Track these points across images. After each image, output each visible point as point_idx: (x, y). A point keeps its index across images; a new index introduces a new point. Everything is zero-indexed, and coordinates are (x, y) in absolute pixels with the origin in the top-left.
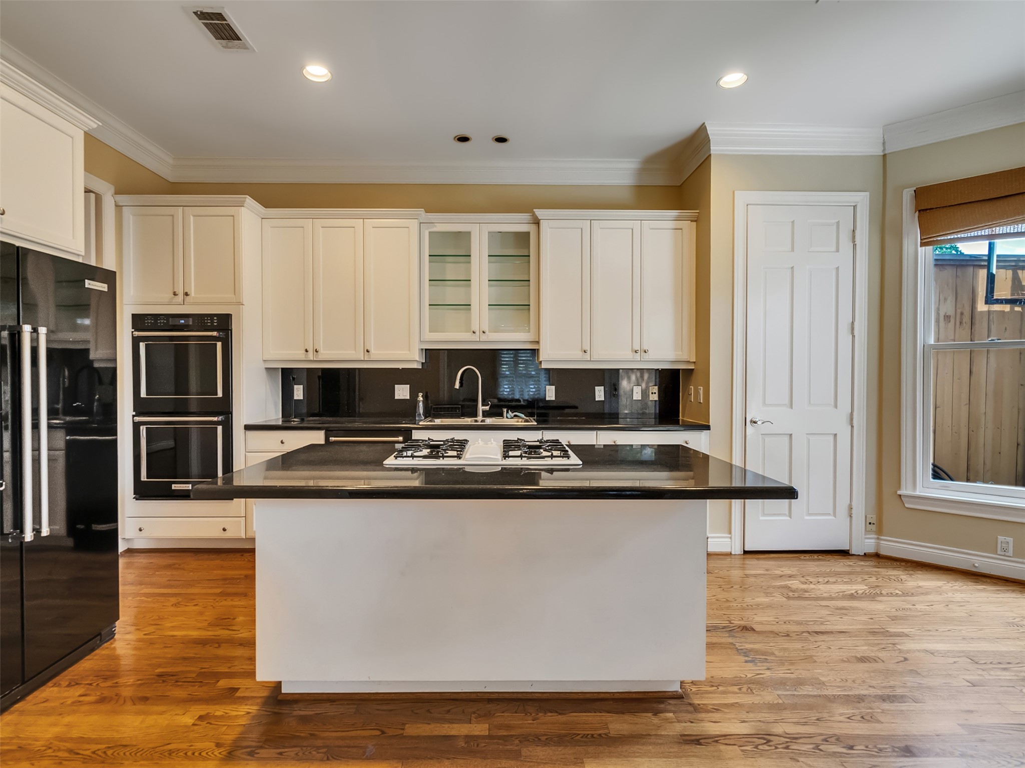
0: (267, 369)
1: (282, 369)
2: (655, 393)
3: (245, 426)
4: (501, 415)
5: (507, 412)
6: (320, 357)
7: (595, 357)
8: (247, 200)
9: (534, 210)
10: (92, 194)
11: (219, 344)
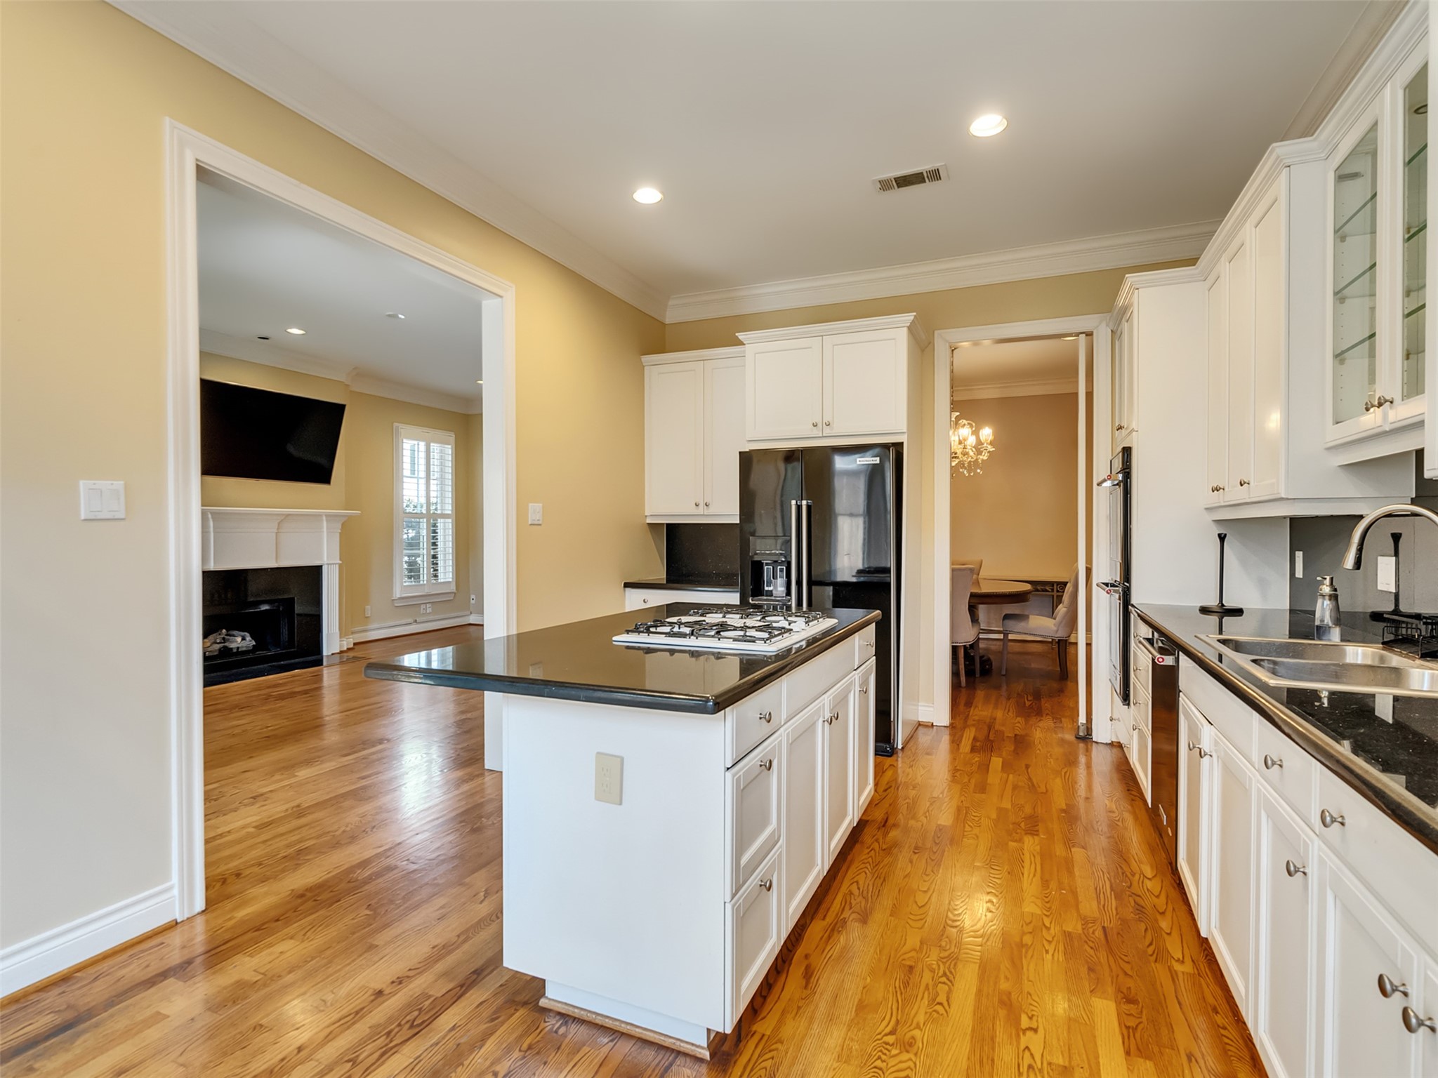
0: (1215, 522)
10: (1081, 335)
11: (1121, 491)
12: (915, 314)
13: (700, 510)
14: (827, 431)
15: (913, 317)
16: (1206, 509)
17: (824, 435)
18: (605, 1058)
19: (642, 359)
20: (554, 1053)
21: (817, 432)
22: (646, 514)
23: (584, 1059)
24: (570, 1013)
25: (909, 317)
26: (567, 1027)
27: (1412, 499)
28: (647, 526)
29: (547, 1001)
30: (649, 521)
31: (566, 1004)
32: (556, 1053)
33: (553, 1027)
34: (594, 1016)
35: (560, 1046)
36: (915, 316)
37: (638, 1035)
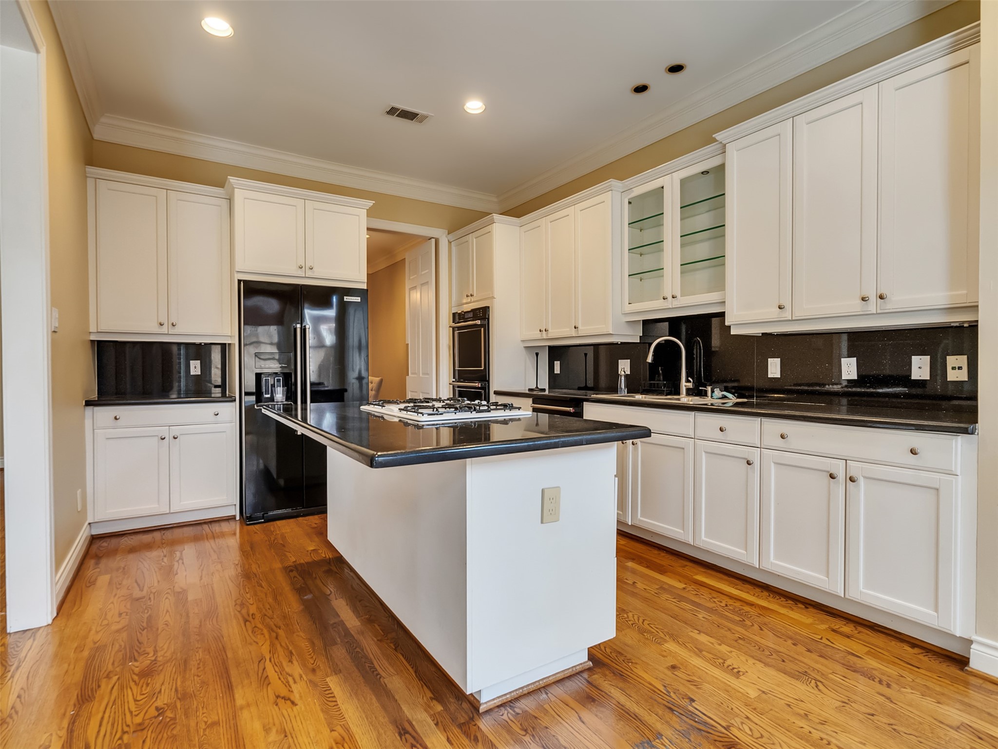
0: (526, 347)
1: (550, 347)
2: (954, 368)
3: (495, 391)
4: (703, 394)
5: (713, 392)
6: (549, 336)
7: (798, 315)
8: (494, 217)
9: (713, 136)
10: (433, 239)
11: (482, 329)
12: (374, 202)
13: (164, 330)
14: (309, 273)
15: (372, 204)
16: (522, 341)
17: (306, 276)
18: (562, 701)
19: (87, 169)
20: (539, 721)
21: (302, 274)
22: (91, 331)
23: (556, 711)
24: (505, 701)
25: (370, 203)
26: (515, 707)
27: (640, 337)
28: (90, 342)
29: (485, 705)
30: (93, 338)
31: (498, 697)
32: (539, 719)
33: (511, 714)
34: (521, 691)
35: (534, 716)
36: (374, 204)
37: (553, 681)
